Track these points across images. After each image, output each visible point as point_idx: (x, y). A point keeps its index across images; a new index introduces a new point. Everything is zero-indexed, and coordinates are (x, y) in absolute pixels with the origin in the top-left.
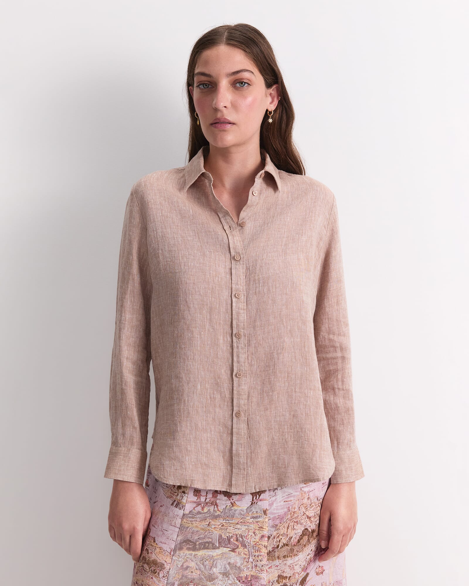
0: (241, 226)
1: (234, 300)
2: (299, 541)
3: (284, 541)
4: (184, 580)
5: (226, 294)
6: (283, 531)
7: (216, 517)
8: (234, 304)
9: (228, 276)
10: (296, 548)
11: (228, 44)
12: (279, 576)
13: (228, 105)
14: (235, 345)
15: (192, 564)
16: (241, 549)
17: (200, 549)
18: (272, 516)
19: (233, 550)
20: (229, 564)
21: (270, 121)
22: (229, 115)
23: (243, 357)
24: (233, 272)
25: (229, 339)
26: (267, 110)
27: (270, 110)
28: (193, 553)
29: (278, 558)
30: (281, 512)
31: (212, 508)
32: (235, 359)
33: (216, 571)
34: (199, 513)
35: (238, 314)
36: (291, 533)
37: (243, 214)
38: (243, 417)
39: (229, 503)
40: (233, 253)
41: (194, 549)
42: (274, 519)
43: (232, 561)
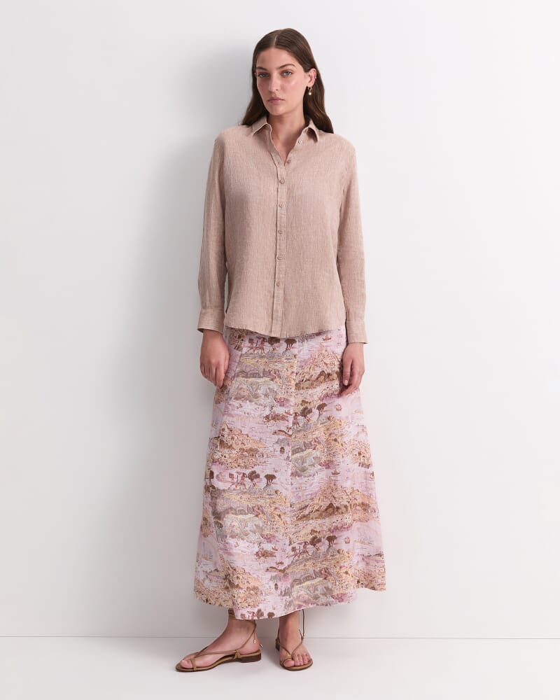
0: (287, 162)
1: (279, 208)
2: (317, 379)
3: (307, 377)
4: (239, 396)
5: (273, 204)
6: (306, 370)
7: (262, 357)
8: (278, 211)
9: (276, 193)
10: (315, 383)
11: (277, 48)
12: (303, 401)
13: (279, 88)
14: (278, 238)
15: (245, 387)
16: (277, 379)
17: (250, 377)
18: (300, 360)
19: (272, 380)
20: (269, 388)
21: (310, 94)
22: (279, 95)
23: (283, 246)
24: (279, 190)
25: (275, 234)
26: (307, 87)
27: (309, 86)
28: (246, 379)
29: (303, 388)
30: (306, 357)
31: (260, 351)
32: (278, 247)
33: (259, 392)
34: (251, 354)
35: (281, 217)
36: (312, 372)
37: (290, 155)
38: (282, 286)
39: (271, 349)
40: (280, 179)
41: (247, 377)
42: (301, 362)
43: (271, 387)
